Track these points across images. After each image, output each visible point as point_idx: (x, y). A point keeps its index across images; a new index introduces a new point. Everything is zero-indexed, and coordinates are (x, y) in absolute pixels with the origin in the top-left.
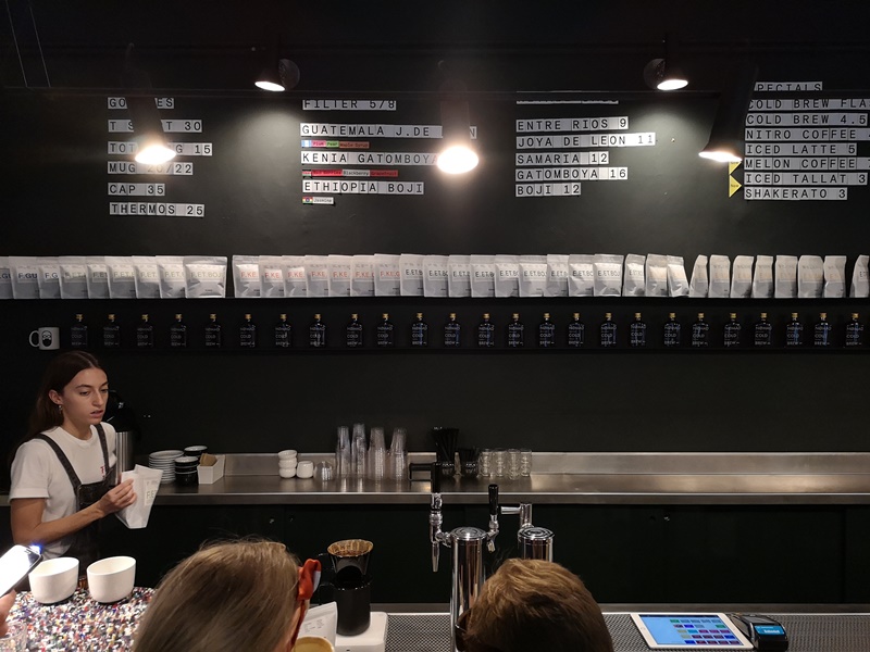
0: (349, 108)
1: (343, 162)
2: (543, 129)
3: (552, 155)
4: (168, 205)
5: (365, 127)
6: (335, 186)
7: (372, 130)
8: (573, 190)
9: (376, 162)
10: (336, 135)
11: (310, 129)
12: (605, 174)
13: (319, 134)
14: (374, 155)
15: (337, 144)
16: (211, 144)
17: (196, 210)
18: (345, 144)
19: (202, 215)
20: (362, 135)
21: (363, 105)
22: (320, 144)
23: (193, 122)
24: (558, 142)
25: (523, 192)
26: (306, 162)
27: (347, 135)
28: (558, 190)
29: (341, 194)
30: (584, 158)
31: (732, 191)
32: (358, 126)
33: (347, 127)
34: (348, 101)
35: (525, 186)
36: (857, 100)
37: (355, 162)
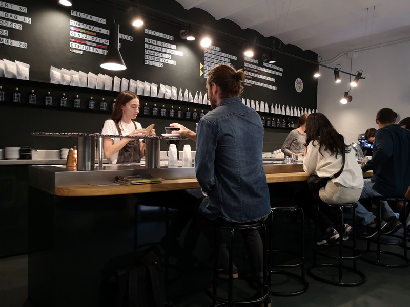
0: (89, 19)
1: (86, 39)
2: (153, 43)
3: (155, 52)
4: (10, 40)
5: (95, 27)
6: (83, 47)
7: (97, 29)
8: (161, 65)
9: (98, 42)
10: (84, 28)
11: (73, 23)
12: (170, 62)
13: (77, 26)
14: (98, 39)
15: (84, 31)
16: (31, 19)
17: (23, 45)
18: (87, 32)
19: (26, 48)
20: (93, 30)
21: (94, 19)
22: (78, 29)
23: (23, 8)
24: (157, 48)
25: (146, 63)
26: (71, 35)
27: (88, 29)
28: (157, 64)
29: (85, 51)
30: (164, 55)
31: (201, 74)
32: (92, 27)
33: (88, 26)
34: (89, 16)
35: (147, 61)
36: (228, 55)
37: (91, 40)
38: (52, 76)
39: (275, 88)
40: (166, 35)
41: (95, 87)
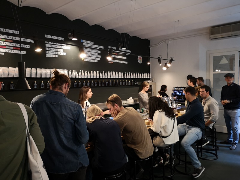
0: (7, 32)
1: (6, 45)
2: (51, 43)
3: (53, 49)
5: (11, 37)
6: (5, 50)
7: (13, 38)
8: (57, 56)
9: (14, 46)
10: (4, 38)
12: (63, 54)
14: (14, 44)
15: (4, 40)
18: (6, 40)
20: (10, 39)
21: (11, 31)
24: (53, 46)
25: (47, 56)
27: (7, 38)
28: (54, 56)
29: (5, 52)
30: (59, 50)
31: (82, 59)
32: (10, 37)
33: (7, 36)
34: (7, 30)
35: (48, 55)
36: (98, 46)
37: (9, 45)
39: (126, 63)
40: (59, 38)
41: (14, 76)
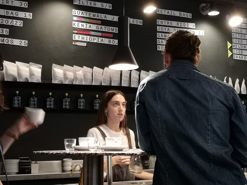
0: (93, 6)
1: (90, 28)
2: (166, 24)
4: (10, 39)
5: (99, 14)
6: (87, 38)
7: (102, 16)
9: (104, 30)
10: (87, 16)
11: (76, 12)
13: (80, 15)
14: (103, 27)
15: (88, 20)
16: (31, 14)
17: (23, 43)
18: (91, 21)
19: (27, 46)
20: (98, 18)
21: (99, 5)
22: (81, 19)
23: (23, 2)
24: (172, 30)
25: (160, 48)
26: (74, 26)
27: (92, 17)
29: (89, 42)
31: (229, 55)
32: (96, 14)
33: (92, 13)
34: (93, 2)
35: (161, 46)
37: (95, 29)
38: (54, 75)
40: (183, 13)
41: (101, 83)
